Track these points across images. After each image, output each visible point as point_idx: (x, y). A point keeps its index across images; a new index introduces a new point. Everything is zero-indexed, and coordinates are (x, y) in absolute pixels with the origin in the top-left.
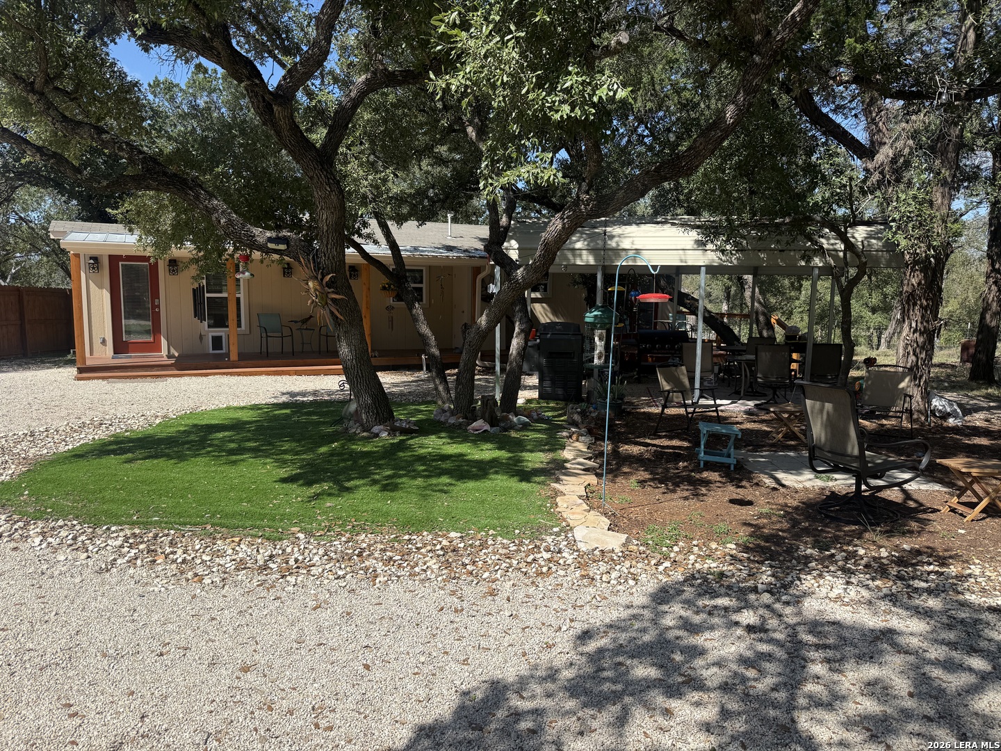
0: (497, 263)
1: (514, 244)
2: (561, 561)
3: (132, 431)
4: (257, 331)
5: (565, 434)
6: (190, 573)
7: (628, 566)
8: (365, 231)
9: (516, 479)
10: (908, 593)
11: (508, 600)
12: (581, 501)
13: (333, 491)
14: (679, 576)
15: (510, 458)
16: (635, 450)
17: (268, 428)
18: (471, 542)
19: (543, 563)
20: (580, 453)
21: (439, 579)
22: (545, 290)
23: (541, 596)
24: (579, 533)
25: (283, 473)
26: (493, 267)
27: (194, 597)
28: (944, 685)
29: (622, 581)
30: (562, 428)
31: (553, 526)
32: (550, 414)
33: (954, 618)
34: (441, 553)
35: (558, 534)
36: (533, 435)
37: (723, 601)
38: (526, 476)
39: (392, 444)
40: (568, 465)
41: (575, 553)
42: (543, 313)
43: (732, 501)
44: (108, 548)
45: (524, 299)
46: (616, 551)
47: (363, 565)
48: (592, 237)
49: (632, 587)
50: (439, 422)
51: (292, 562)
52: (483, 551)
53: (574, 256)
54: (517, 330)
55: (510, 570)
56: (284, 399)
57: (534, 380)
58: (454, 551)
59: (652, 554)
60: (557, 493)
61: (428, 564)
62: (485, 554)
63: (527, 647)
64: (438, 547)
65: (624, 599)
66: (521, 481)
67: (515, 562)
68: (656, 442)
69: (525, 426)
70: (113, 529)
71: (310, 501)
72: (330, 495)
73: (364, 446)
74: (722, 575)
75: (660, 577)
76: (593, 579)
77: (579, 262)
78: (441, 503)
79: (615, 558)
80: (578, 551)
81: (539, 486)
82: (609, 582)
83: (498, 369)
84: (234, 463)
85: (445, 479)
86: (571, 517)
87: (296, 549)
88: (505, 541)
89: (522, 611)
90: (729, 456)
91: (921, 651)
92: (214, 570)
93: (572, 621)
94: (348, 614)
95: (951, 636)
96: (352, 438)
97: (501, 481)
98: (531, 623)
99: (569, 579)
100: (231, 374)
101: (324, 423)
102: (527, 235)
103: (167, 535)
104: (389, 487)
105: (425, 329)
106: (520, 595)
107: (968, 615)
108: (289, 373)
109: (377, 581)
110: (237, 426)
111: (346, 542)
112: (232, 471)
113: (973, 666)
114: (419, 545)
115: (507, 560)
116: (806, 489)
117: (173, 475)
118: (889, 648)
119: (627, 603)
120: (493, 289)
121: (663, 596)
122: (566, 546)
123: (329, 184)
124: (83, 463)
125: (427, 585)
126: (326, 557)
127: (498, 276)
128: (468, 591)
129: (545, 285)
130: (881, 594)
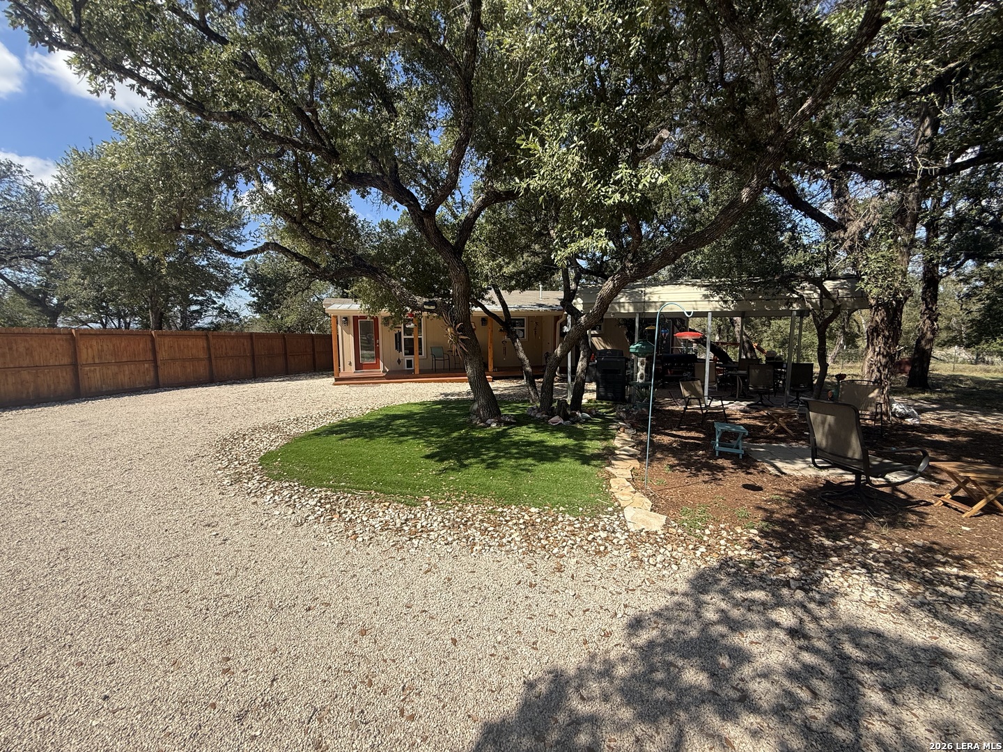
0: (569, 313)
1: (579, 300)
2: (615, 541)
3: (352, 418)
4: (430, 357)
5: (614, 427)
6: (351, 531)
7: (670, 549)
8: (487, 297)
9: (579, 462)
11: (573, 577)
12: (628, 484)
13: (455, 467)
14: (713, 562)
15: (576, 445)
16: (666, 440)
17: (427, 418)
18: (545, 518)
19: (600, 542)
20: (625, 442)
21: (520, 551)
22: (600, 329)
23: (599, 576)
24: (629, 514)
25: (428, 451)
26: (567, 315)
27: (348, 553)
29: (666, 565)
30: (611, 421)
31: (608, 506)
32: (604, 410)
34: (523, 527)
35: (612, 514)
36: (591, 427)
37: (759, 595)
38: (586, 460)
39: (497, 432)
40: (617, 452)
41: (626, 534)
42: (598, 343)
43: (746, 486)
44: (308, 506)
45: (587, 336)
46: (659, 533)
47: (466, 533)
48: (631, 295)
49: (675, 573)
50: (530, 416)
51: (419, 526)
52: (555, 527)
53: (620, 307)
54: (581, 356)
55: (575, 547)
56: (441, 398)
57: (593, 386)
58: (532, 525)
59: (689, 537)
60: (611, 476)
61: (513, 536)
62: (556, 530)
63: (587, 633)
64: (521, 521)
65: (669, 586)
66: (583, 463)
67: (579, 540)
68: (680, 433)
69: (587, 421)
70: (316, 490)
71: (440, 474)
72: (453, 469)
73: (480, 433)
74: (752, 564)
75: (699, 563)
76: (642, 561)
77: (622, 311)
78: (527, 480)
79: (659, 540)
80: (628, 531)
81: (597, 469)
82: (655, 566)
83: (569, 379)
84: (401, 442)
85: (530, 461)
86: (622, 498)
87: (423, 515)
88: (571, 518)
89: (584, 591)
90: (738, 448)
92: (367, 529)
93: (626, 606)
94: (449, 580)
96: (474, 427)
97: (569, 464)
98: (590, 606)
99: (622, 560)
100: (416, 382)
101: (459, 415)
102: (588, 294)
103: (344, 498)
104: (492, 466)
105: (522, 355)
106: (582, 573)
108: (446, 381)
109: (474, 549)
110: (409, 416)
111: (458, 511)
112: (398, 449)
114: (508, 518)
115: (572, 537)
116: (804, 478)
117: (363, 450)
119: (673, 589)
120: (566, 329)
121: (702, 583)
122: (618, 526)
123: (459, 267)
124: (317, 439)
125: (510, 556)
126: (442, 524)
127: (569, 321)
128: (541, 565)
129: (600, 326)
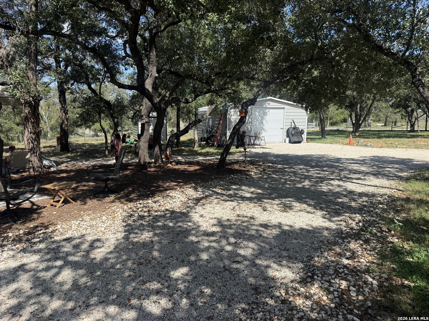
10: (31, 246)
28: (45, 278)
33: (50, 249)
91: (36, 268)
95: (48, 256)
107: (55, 245)
113: (57, 265)
118: (22, 273)
130: (19, 250)
